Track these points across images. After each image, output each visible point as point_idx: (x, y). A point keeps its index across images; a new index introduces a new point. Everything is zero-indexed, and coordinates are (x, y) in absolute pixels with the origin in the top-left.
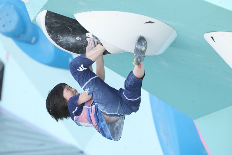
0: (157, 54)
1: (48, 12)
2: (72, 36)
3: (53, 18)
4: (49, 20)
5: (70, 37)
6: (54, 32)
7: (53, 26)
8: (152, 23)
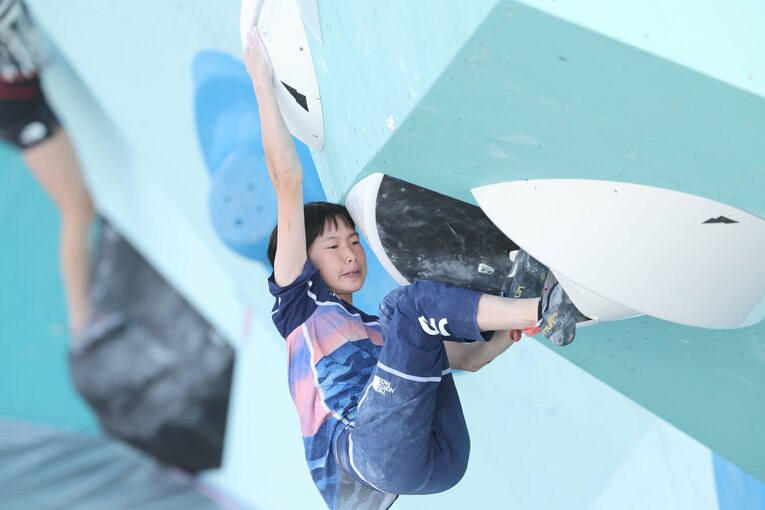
0: (742, 326)
1: (386, 178)
2: (463, 259)
3: (401, 198)
4: (390, 207)
5: (458, 263)
6: (405, 247)
7: (404, 225)
8: (728, 221)
